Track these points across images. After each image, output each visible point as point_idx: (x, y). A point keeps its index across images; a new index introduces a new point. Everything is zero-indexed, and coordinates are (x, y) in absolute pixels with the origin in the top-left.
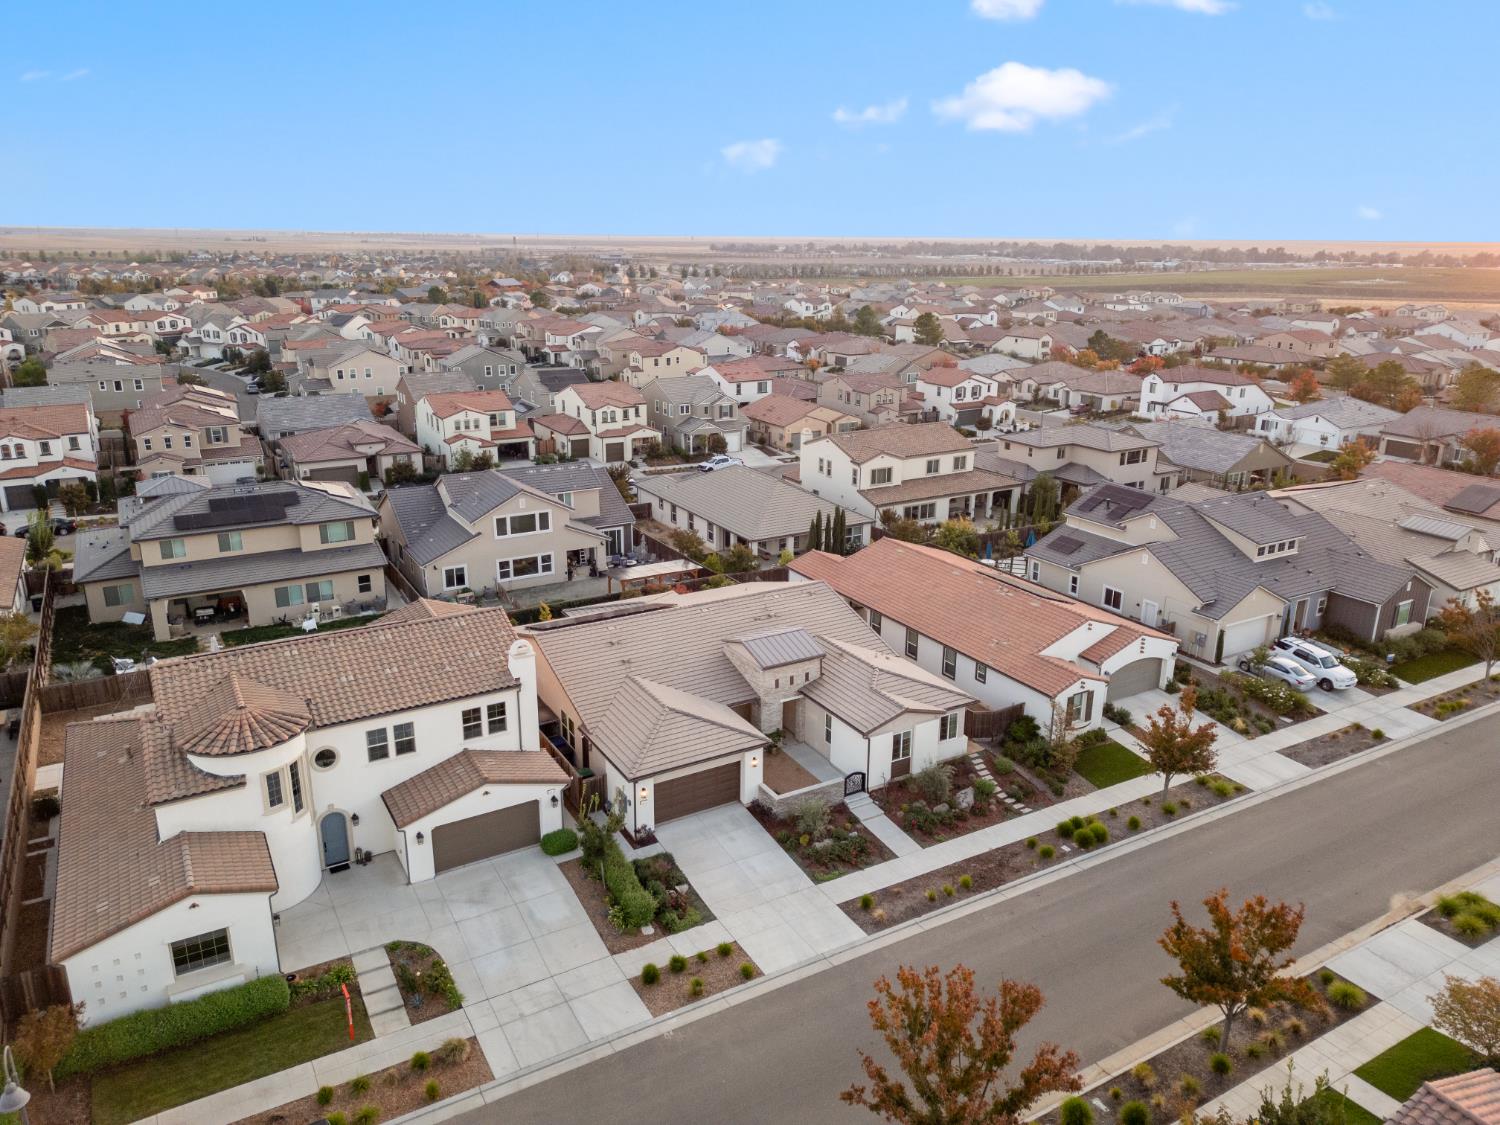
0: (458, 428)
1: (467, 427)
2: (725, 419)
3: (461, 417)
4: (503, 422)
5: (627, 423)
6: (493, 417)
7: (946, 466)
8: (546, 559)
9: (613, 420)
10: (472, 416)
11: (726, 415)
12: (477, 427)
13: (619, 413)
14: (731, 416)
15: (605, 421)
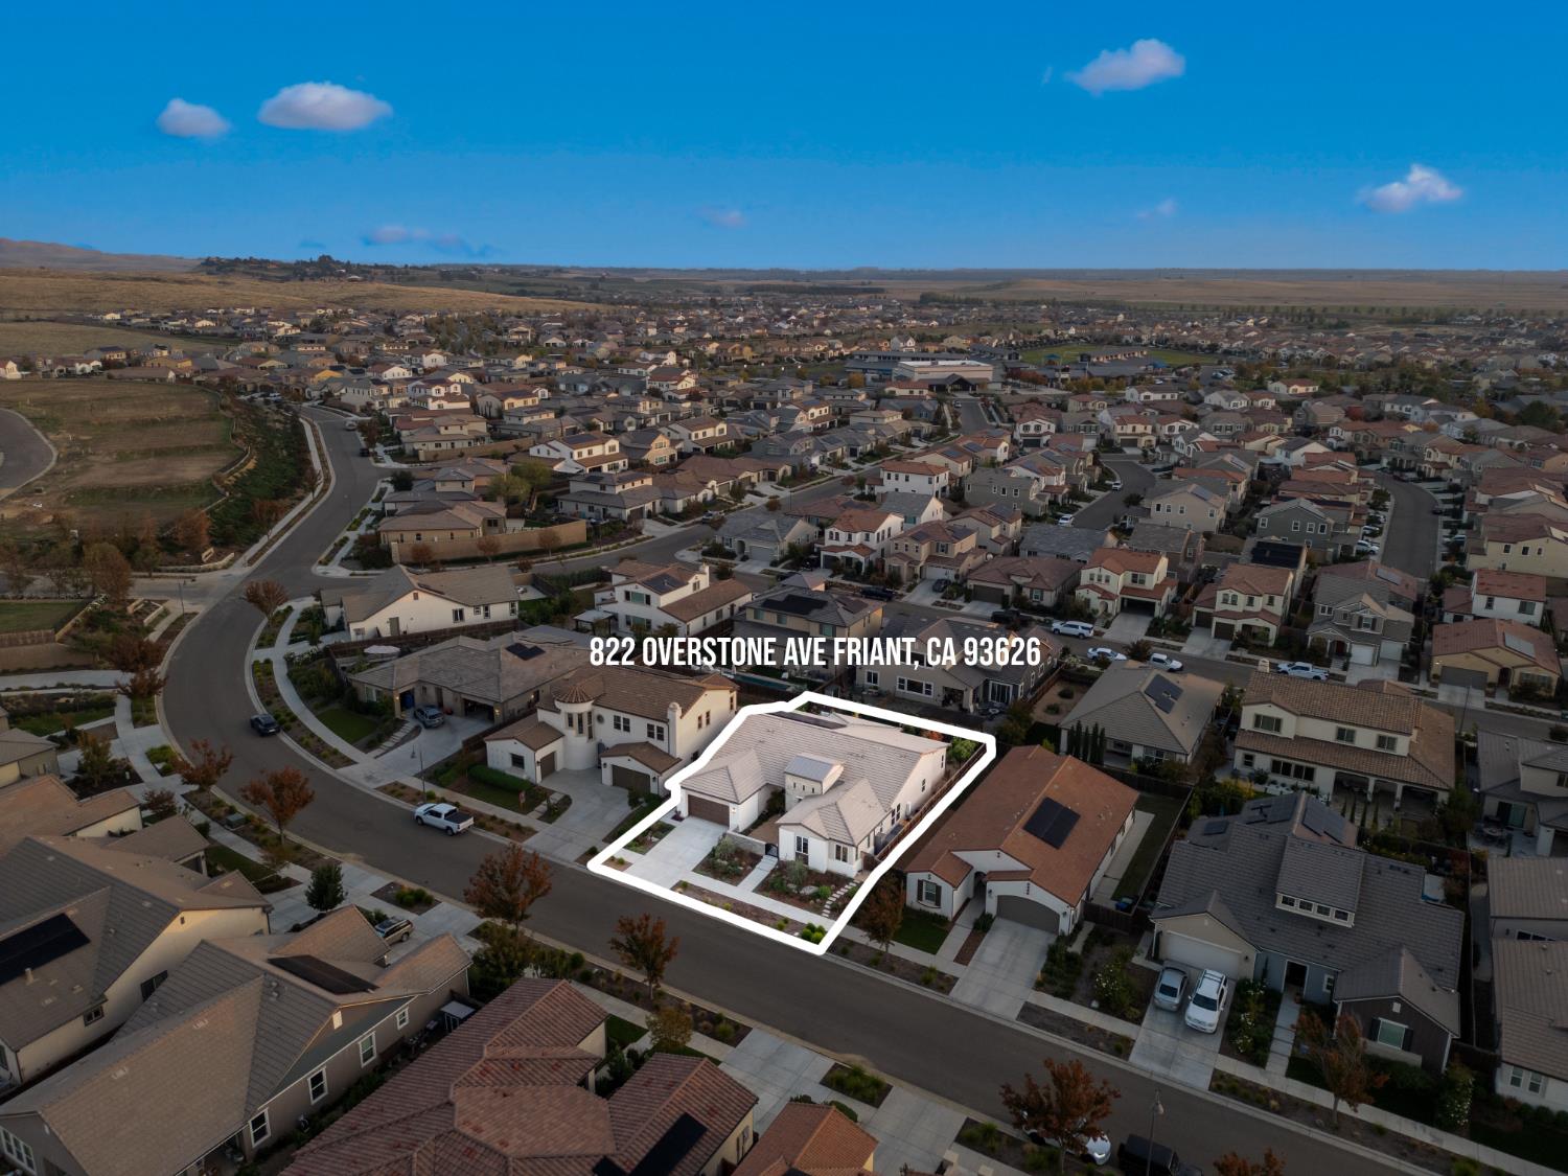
0: (1092, 579)
1: (1099, 580)
2: (1363, 630)
3: (1096, 571)
4: (1142, 582)
5: (1250, 609)
6: (1134, 576)
7: (1366, 739)
8: (929, 686)
9: (1234, 603)
10: (1105, 572)
11: (1366, 626)
12: (1107, 581)
13: (1242, 599)
14: (1373, 629)
15: (1225, 601)
